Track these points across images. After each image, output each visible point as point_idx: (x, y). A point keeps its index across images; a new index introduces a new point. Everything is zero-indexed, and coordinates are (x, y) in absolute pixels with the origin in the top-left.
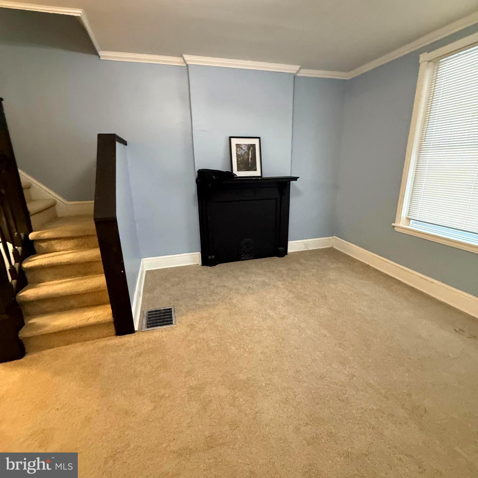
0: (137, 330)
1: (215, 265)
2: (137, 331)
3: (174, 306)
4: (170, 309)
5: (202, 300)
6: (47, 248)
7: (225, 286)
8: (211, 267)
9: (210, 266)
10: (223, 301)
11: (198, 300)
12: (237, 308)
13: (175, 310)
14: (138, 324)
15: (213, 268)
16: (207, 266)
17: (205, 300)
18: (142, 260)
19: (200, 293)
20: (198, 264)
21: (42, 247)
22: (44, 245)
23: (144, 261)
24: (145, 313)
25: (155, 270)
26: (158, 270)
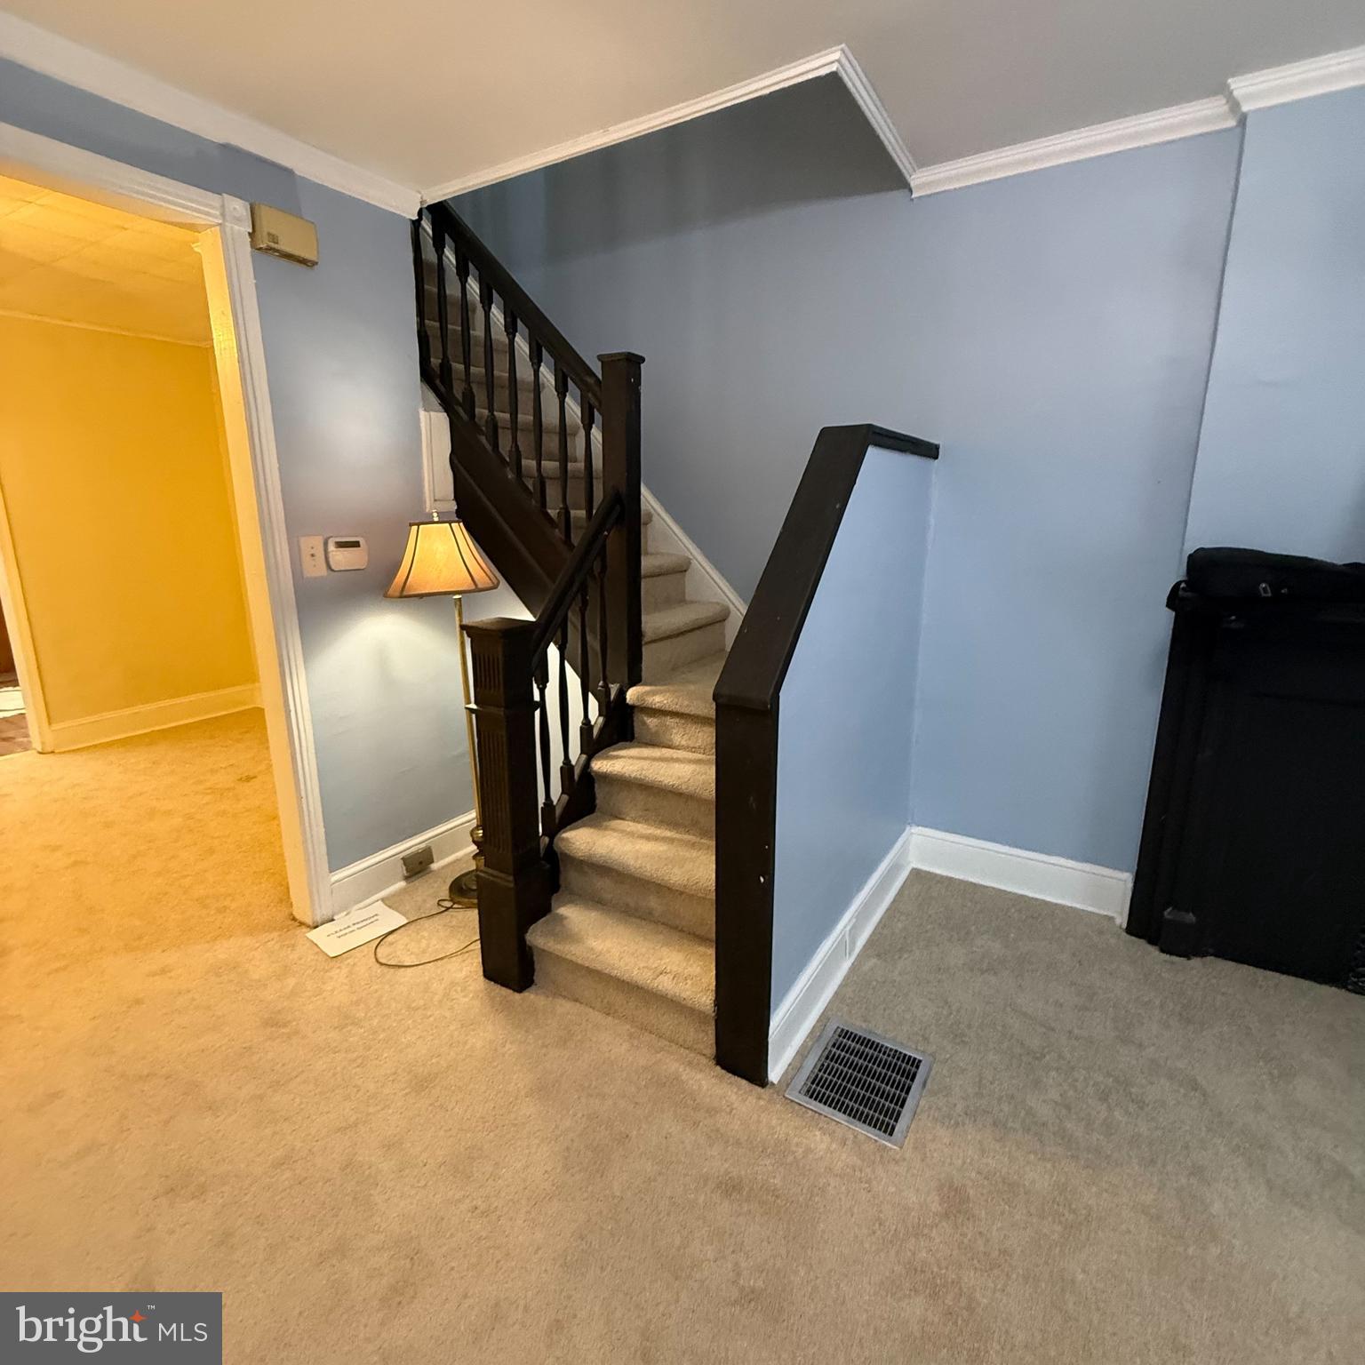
0: (776, 1082)
1: (1186, 955)
2: (773, 1084)
3: (933, 1055)
4: (916, 1063)
5: (1057, 1098)
6: (657, 732)
7: (1195, 1086)
8: (1167, 957)
9: (1163, 951)
10: (1153, 1162)
11: (1037, 1083)
12: (1214, 1250)
13: (929, 1081)
14: (789, 1061)
15: (1173, 963)
16: (1152, 942)
17: (1068, 1108)
18: (908, 828)
19: (1061, 1057)
20: (1111, 919)
21: (648, 729)
22: (652, 722)
23: (912, 834)
24: (832, 1027)
25: (942, 877)
26: (950, 879)
